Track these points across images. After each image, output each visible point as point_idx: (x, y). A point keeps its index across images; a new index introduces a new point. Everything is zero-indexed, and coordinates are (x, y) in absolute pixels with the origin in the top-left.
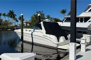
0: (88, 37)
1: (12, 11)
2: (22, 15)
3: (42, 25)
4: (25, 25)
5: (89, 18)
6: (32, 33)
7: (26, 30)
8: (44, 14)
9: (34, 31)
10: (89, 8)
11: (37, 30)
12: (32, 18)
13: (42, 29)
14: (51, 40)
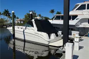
0: (76, 33)
1: (6, 10)
2: (13, 12)
3: (33, 23)
4: (19, 23)
5: (76, 16)
6: (24, 30)
7: (18, 28)
8: (36, 13)
9: (26, 29)
10: (76, 7)
11: (29, 28)
12: (25, 16)
13: (33, 27)
14: (43, 37)
